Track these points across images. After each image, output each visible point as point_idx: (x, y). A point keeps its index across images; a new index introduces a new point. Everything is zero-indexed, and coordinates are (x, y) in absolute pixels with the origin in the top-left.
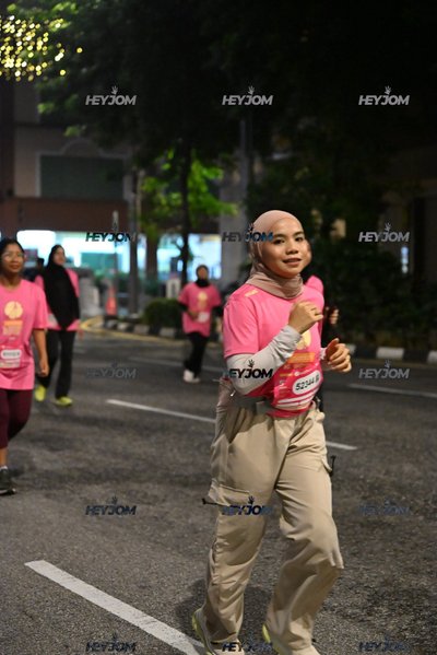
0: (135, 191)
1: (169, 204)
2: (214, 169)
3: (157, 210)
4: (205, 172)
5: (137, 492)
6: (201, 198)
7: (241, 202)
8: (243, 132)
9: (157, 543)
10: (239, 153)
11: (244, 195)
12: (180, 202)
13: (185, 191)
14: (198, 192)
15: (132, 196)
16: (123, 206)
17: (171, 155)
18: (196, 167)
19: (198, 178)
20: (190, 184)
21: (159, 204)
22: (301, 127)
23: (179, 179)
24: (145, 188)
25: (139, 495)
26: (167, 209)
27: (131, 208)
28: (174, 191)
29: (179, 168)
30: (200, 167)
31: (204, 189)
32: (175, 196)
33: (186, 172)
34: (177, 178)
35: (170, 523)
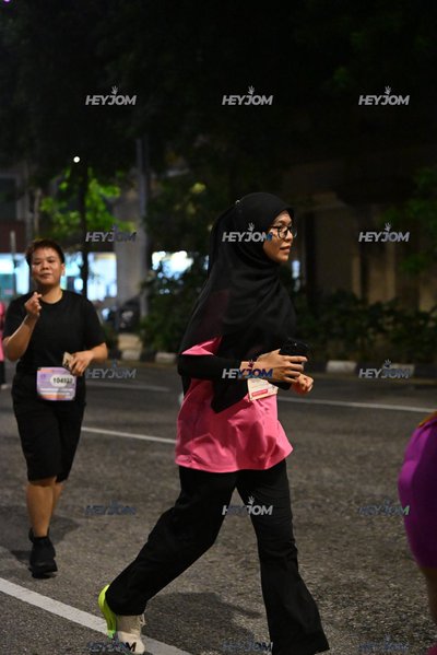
0: (32, 211)
1: (68, 224)
2: (110, 188)
3: (56, 230)
4: (102, 191)
5: (74, 507)
6: (99, 216)
7: (140, 221)
8: (139, 150)
9: (103, 554)
10: (135, 171)
11: (144, 213)
12: (78, 221)
13: (82, 210)
14: (95, 210)
15: (29, 215)
16: (20, 226)
17: (68, 174)
18: (93, 186)
19: (95, 197)
20: (88, 202)
21: (58, 223)
22: (197, 145)
23: (76, 197)
24: (43, 208)
25: (76, 510)
26: (65, 228)
27: (28, 228)
28: (73, 211)
29: (76, 187)
30: (97, 186)
31: (102, 207)
32: (73, 215)
33: (84, 191)
34: (75, 196)
35: (111, 535)
